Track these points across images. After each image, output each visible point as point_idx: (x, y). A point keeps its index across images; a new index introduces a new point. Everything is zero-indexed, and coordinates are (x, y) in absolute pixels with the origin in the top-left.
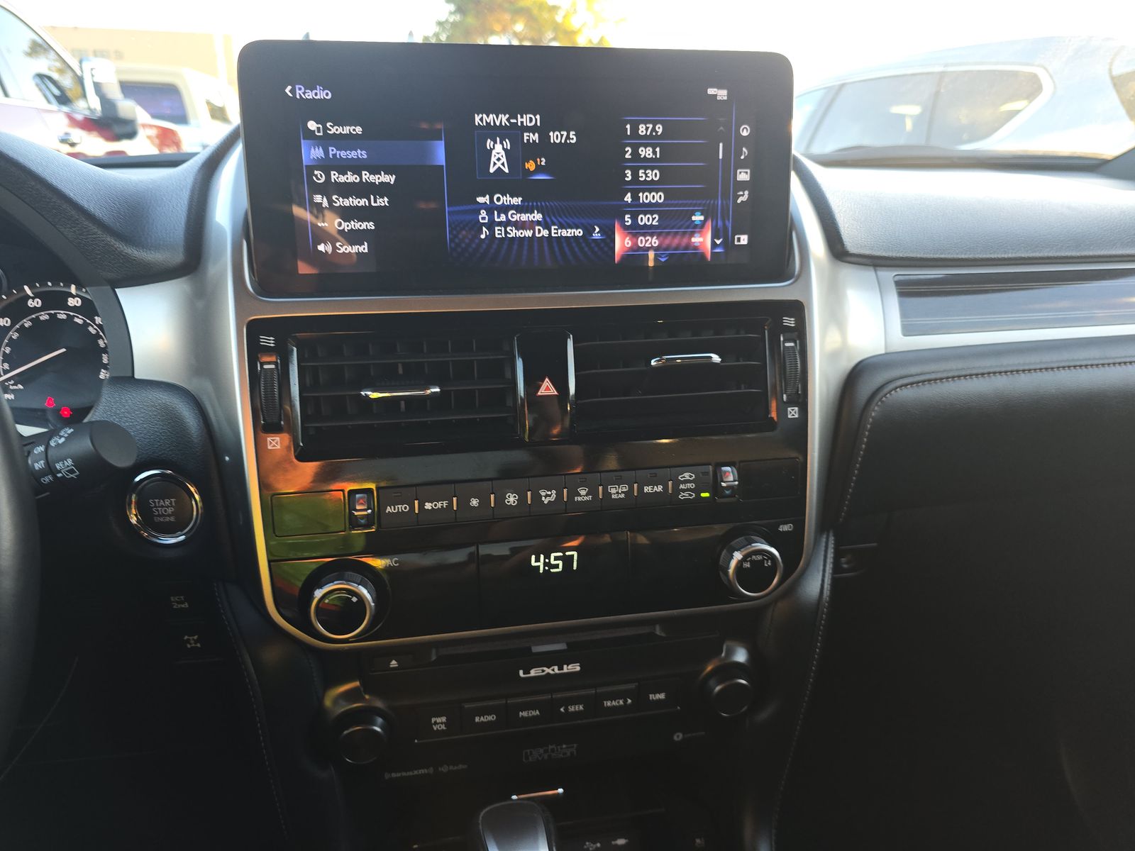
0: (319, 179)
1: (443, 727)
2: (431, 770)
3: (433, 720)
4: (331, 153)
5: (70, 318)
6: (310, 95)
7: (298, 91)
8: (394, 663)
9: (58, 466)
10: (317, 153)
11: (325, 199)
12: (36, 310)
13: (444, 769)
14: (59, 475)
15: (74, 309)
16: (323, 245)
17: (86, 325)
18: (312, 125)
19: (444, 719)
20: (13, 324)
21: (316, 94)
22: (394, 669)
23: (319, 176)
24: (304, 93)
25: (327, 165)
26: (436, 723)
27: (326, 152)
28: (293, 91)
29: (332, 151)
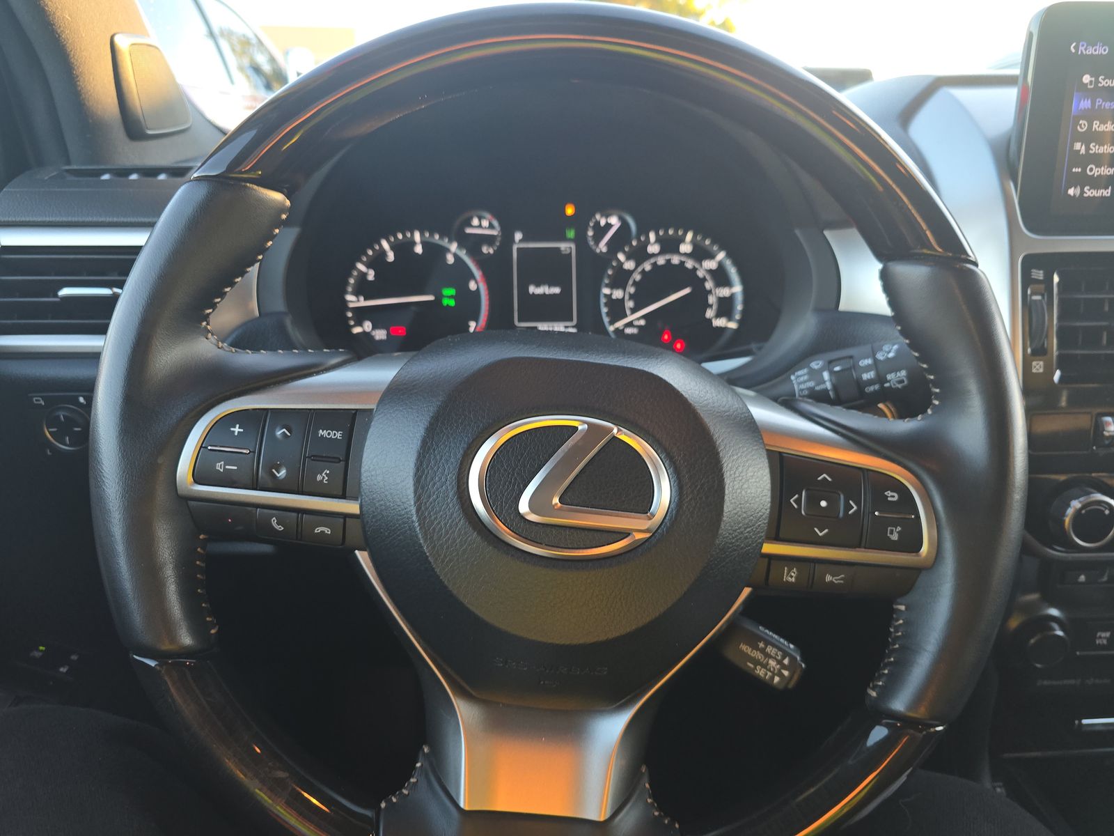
0: (1082, 129)
1: (1105, 642)
2: (1079, 682)
3: (1099, 634)
4: (1097, 104)
5: (682, 263)
6: (1090, 51)
7: (1080, 48)
8: (1082, 578)
9: (889, 377)
10: (1085, 104)
11: (1083, 147)
12: (653, 255)
13: (1090, 682)
14: (887, 385)
15: (685, 254)
16: (1073, 189)
17: (695, 269)
18: (1087, 79)
19: (1108, 634)
20: (637, 267)
21: (1095, 50)
22: (1082, 583)
23: (1083, 126)
24: (1086, 50)
25: (1090, 116)
26: (1100, 637)
27: (1093, 103)
28: (1076, 48)
29: (1099, 102)
